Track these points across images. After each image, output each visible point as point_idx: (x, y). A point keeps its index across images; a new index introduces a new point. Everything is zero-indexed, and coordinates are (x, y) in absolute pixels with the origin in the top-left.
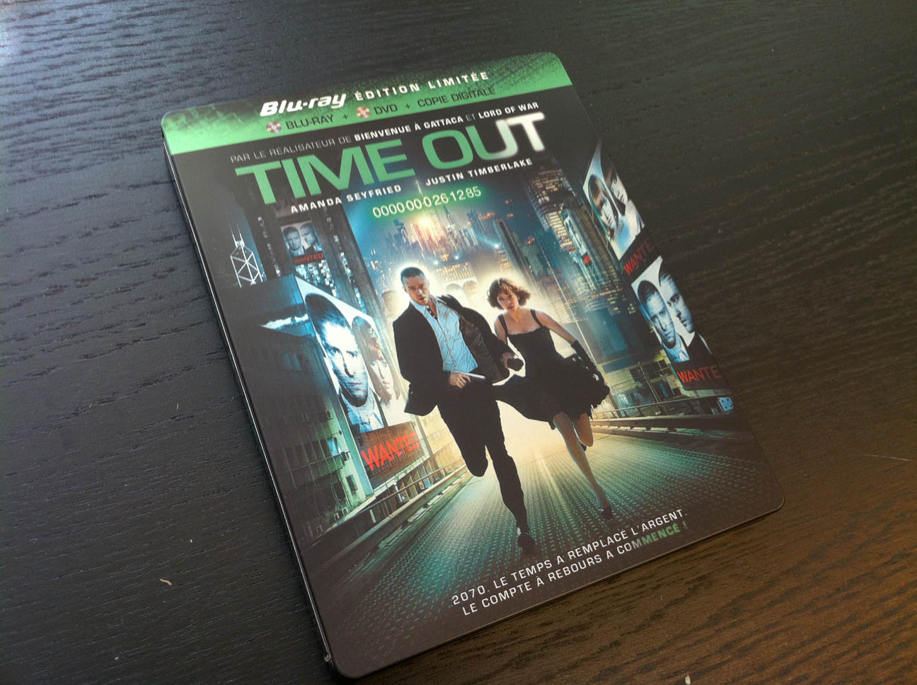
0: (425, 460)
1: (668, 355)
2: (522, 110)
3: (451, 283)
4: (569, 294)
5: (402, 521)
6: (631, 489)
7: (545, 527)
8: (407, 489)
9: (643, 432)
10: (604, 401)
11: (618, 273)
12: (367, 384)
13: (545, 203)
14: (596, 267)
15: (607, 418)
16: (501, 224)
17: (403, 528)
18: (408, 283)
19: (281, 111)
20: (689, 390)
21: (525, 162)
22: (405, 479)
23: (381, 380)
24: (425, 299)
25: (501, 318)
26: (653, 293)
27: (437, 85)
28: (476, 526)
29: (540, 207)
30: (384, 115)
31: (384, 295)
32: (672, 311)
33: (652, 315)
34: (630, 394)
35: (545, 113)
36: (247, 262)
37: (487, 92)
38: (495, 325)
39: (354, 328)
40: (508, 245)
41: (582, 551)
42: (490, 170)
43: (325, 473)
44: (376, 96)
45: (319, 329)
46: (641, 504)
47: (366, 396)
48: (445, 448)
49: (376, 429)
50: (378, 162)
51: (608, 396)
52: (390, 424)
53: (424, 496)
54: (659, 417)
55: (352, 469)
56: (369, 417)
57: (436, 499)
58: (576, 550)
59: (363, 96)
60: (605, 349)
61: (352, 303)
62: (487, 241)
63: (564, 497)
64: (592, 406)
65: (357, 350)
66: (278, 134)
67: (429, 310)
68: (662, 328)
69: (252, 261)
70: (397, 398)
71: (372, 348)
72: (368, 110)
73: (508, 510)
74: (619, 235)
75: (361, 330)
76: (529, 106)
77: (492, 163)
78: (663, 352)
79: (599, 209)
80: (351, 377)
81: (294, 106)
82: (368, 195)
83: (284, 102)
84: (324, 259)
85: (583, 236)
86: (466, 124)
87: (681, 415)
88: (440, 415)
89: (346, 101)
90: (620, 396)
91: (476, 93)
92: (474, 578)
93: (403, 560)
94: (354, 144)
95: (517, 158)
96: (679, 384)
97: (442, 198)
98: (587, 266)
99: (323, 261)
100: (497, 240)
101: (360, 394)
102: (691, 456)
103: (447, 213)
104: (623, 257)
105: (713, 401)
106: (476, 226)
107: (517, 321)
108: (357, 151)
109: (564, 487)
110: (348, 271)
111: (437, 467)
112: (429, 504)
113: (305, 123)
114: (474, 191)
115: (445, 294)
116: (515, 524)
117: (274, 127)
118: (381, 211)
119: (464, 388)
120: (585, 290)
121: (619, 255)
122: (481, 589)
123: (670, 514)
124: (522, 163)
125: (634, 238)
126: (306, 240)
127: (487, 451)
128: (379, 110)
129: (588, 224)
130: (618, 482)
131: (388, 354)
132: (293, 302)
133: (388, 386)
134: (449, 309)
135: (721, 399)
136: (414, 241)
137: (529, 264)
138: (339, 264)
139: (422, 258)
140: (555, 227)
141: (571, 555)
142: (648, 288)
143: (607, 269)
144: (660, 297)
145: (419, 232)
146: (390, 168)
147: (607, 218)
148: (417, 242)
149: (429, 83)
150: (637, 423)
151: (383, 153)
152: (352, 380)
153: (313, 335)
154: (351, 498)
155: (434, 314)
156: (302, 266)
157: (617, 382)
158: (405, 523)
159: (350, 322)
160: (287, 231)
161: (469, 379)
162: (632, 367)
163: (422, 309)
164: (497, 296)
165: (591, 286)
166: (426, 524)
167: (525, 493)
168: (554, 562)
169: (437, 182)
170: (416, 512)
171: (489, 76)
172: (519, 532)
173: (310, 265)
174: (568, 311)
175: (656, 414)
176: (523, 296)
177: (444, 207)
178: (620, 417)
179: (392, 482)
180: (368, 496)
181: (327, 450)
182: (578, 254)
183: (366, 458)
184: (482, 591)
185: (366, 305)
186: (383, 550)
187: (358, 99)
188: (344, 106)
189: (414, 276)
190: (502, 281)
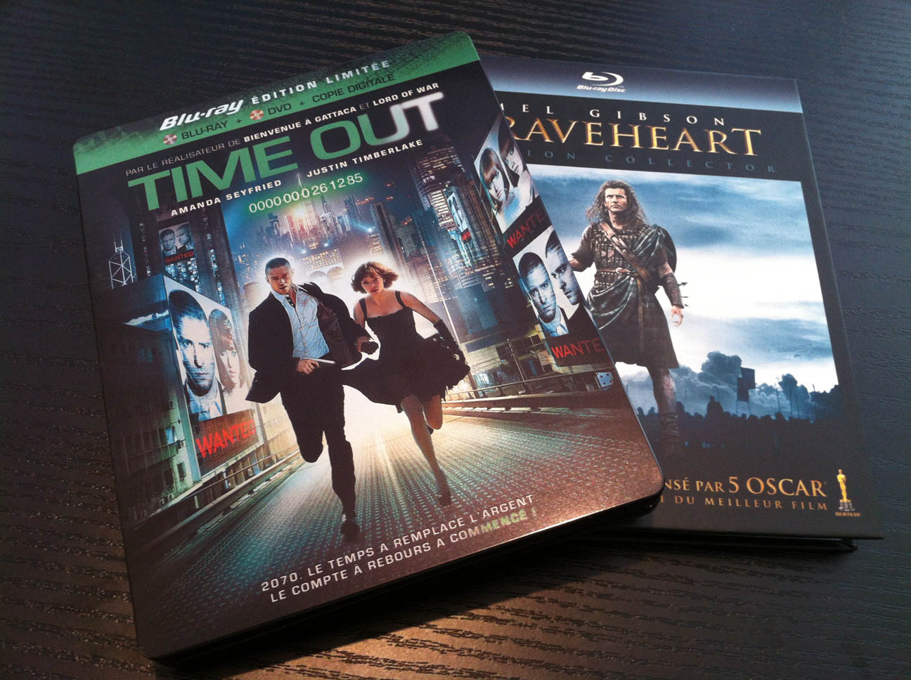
0: (258, 446)
1: (543, 331)
2: (419, 92)
3: (316, 270)
4: (441, 272)
5: (225, 507)
6: (476, 474)
7: (373, 513)
8: (235, 476)
9: (501, 413)
10: (462, 381)
11: (499, 248)
12: (213, 374)
13: (431, 182)
14: (475, 243)
15: (462, 399)
16: (379, 208)
17: (224, 514)
18: (271, 274)
19: (180, 123)
20: (561, 366)
21: (415, 144)
22: (235, 466)
23: (228, 370)
24: (286, 288)
25: (362, 302)
26: (537, 266)
27: (335, 80)
28: (299, 512)
29: (424, 187)
30: (278, 115)
31: (245, 287)
32: (556, 283)
33: (531, 288)
34: (492, 374)
35: (445, 93)
36: (122, 265)
37: (386, 79)
38: (355, 310)
39: (210, 322)
40: (382, 228)
41: (409, 539)
42: (376, 155)
43: (158, 461)
44: (272, 97)
45: (177, 324)
46: (486, 490)
47: (210, 386)
48: (281, 434)
49: (214, 417)
50: (263, 159)
51: (467, 376)
52: (228, 413)
53: (251, 483)
54: (523, 396)
55: (185, 457)
56: (210, 406)
57: (263, 485)
58: (404, 538)
59: (259, 101)
60: (471, 328)
61: (213, 297)
62: (360, 226)
63: (399, 482)
64: (447, 387)
65: (210, 341)
66: (173, 144)
67: (288, 298)
68: (541, 302)
69: (127, 265)
70: (241, 386)
71: (224, 338)
72: (261, 112)
73: (336, 496)
74: (507, 207)
75: (217, 322)
76: (429, 87)
77: (378, 149)
78: (538, 327)
79: (488, 184)
80: (199, 367)
81: (192, 118)
82: (247, 192)
83: (184, 116)
84: (193, 257)
85: (466, 212)
86: (359, 112)
87: (549, 393)
88: (281, 402)
89: (242, 106)
90: (481, 375)
91: (374, 82)
92: (288, 565)
93: (219, 545)
94: (243, 145)
95: (406, 140)
96: (552, 360)
97: (322, 188)
98: (465, 242)
99: (192, 259)
100: (371, 223)
101: (205, 383)
102: (554, 437)
103: (324, 201)
104: (507, 231)
105: (590, 377)
106: (352, 214)
107: (378, 303)
108: (244, 152)
109: (401, 471)
110: (215, 266)
111: (269, 453)
112: (255, 490)
113: (199, 132)
114: (356, 178)
115: (308, 282)
116: (341, 510)
117: (170, 139)
118: (257, 207)
119: (311, 373)
120: (459, 268)
121: (503, 229)
122: (293, 576)
123: (518, 500)
124: (411, 145)
125: (524, 209)
126: (180, 240)
127: (324, 437)
128: (272, 111)
129: (474, 199)
130: (464, 466)
131: (239, 344)
132: (157, 300)
133: (233, 375)
134: (309, 297)
135: (599, 375)
136: (285, 232)
137: (402, 246)
138: (208, 260)
139: (291, 248)
140: (437, 205)
141: (397, 543)
142: (532, 261)
143: (487, 244)
144: (545, 268)
145: (292, 223)
146: (273, 164)
147: (496, 191)
148: (288, 233)
149: (327, 78)
150: (495, 404)
151: (269, 151)
152: (200, 371)
153: (170, 329)
154: (178, 485)
155: (293, 303)
156: (173, 265)
157: (479, 362)
158: (228, 509)
159: (208, 314)
160: (164, 234)
161: (318, 364)
162: (500, 345)
163: (281, 298)
164: (361, 280)
165: (466, 263)
166: (248, 511)
167: (357, 479)
168: (377, 550)
169: (319, 172)
170: (240, 498)
171: (390, 64)
172: (344, 518)
173: (179, 264)
174: (437, 291)
175: (520, 393)
176: (389, 278)
177: (322, 197)
178: (477, 396)
179: (221, 469)
180: (195, 483)
181: (164, 438)
182: (458, 231)
183: (200, 447)
184: (294, 578)
185: (226, 297)
186: (201, 535)
187: (254, 103)
188: (239, 111)
189: (278, 267)
190: (370, 265)
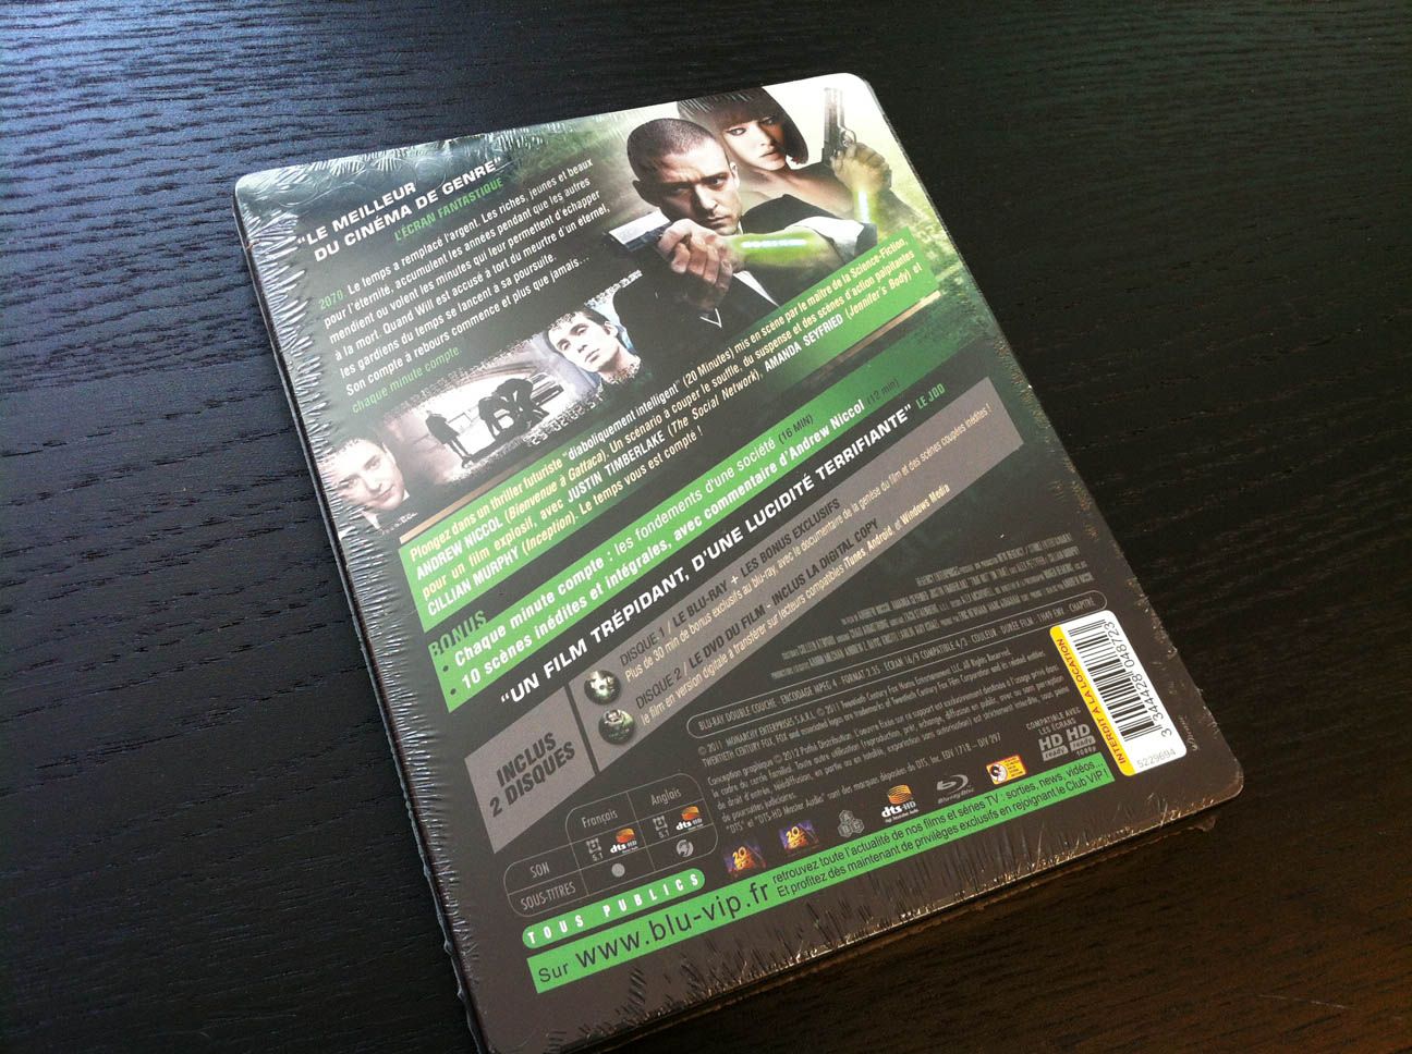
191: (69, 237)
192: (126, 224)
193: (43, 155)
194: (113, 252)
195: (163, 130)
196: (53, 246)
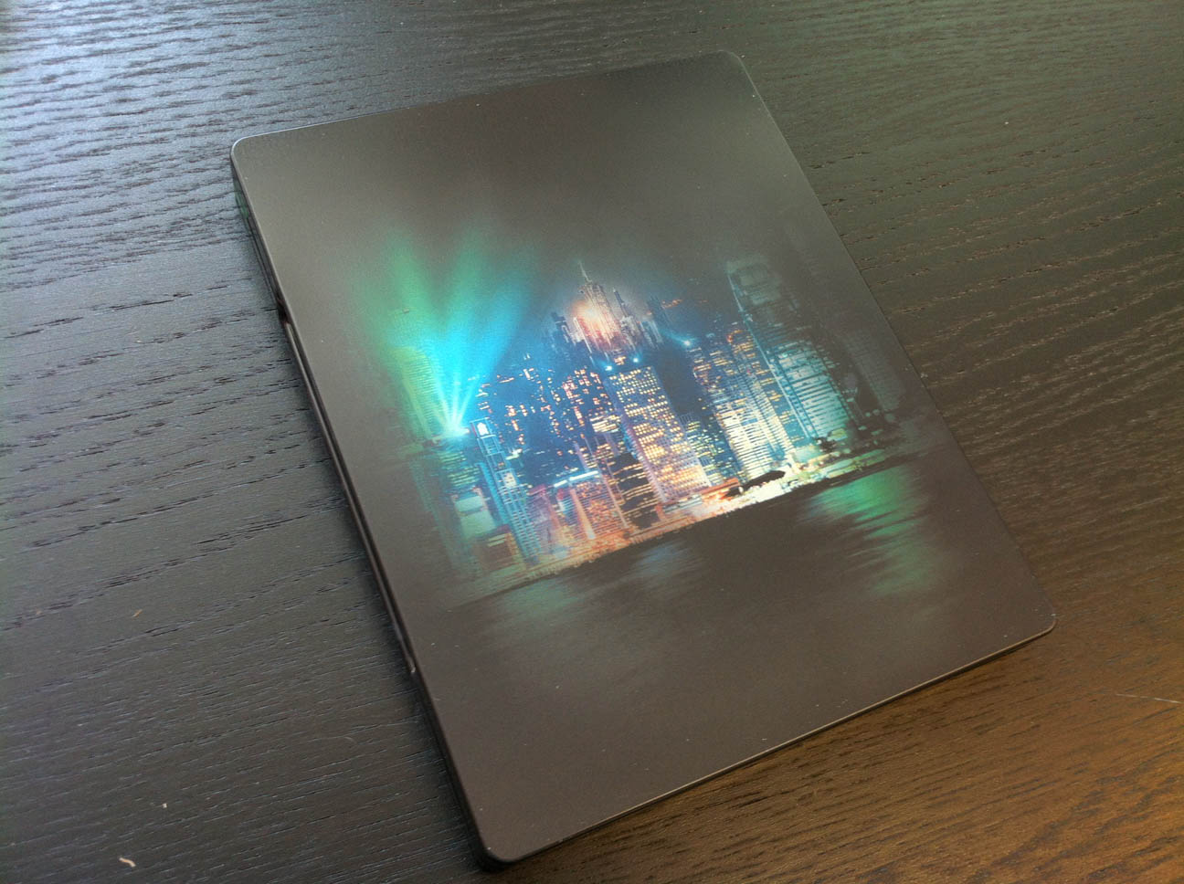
191: (175, 133)
192: (218, 122)
193: (145, 68)
194: (210, 144)
195: (238, 48)
196: (162, 140)
